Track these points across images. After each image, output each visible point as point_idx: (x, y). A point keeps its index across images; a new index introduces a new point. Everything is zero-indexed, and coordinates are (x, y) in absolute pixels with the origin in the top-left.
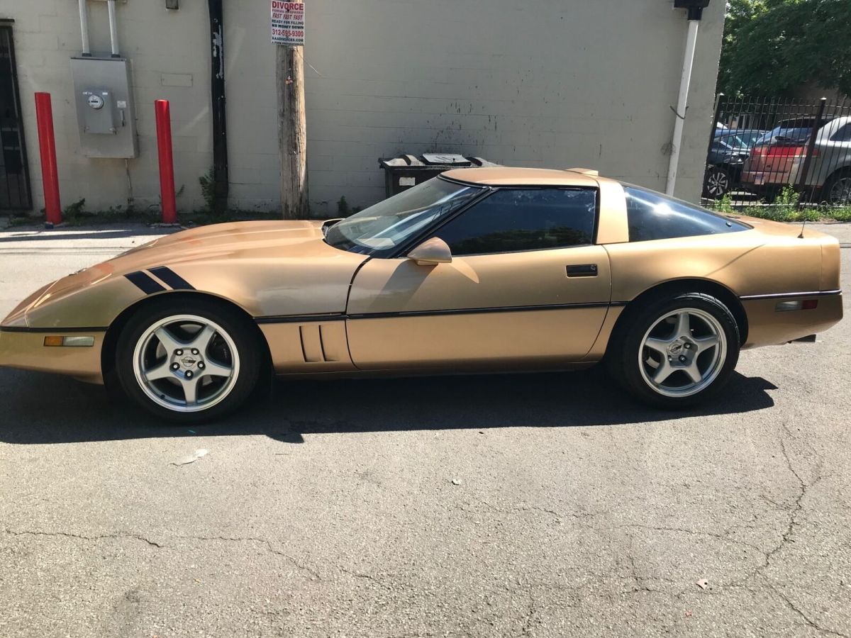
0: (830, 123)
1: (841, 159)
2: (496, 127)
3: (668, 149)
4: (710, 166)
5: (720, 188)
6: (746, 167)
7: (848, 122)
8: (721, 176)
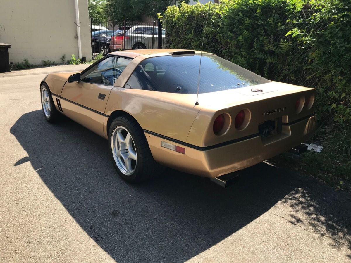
0: (131, 28)
1: (137, 40)
2: (5, 30)
3: (76, 37)
4: (93, 43)
5: (105, 51)
6: (110, 44)
7: (136, 28)
8: (105, 47)
